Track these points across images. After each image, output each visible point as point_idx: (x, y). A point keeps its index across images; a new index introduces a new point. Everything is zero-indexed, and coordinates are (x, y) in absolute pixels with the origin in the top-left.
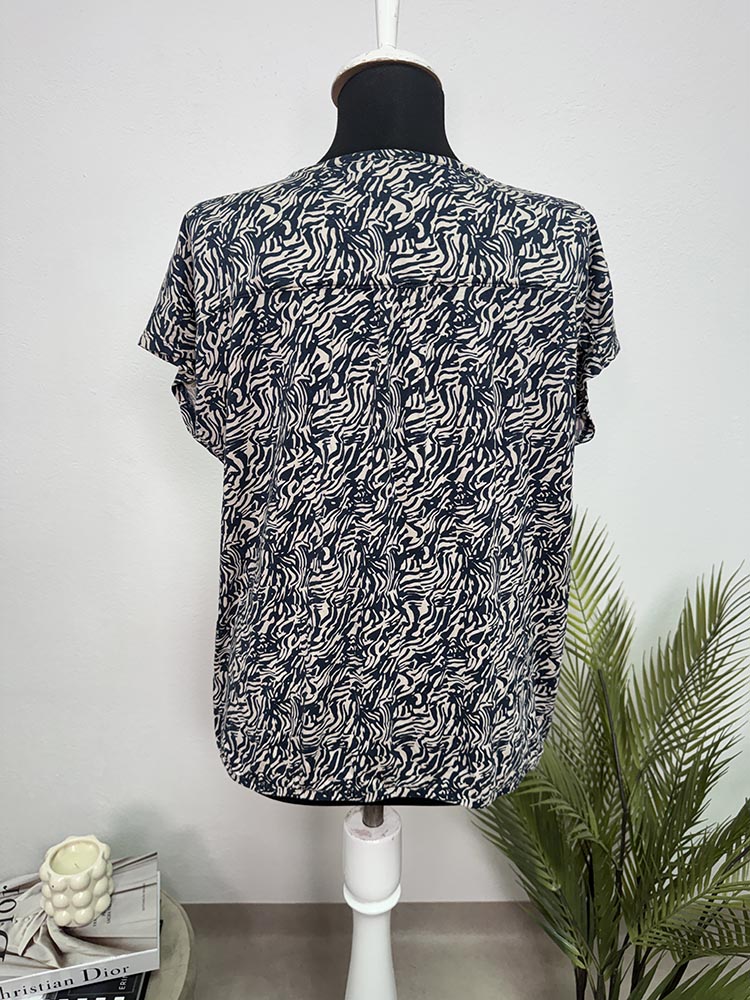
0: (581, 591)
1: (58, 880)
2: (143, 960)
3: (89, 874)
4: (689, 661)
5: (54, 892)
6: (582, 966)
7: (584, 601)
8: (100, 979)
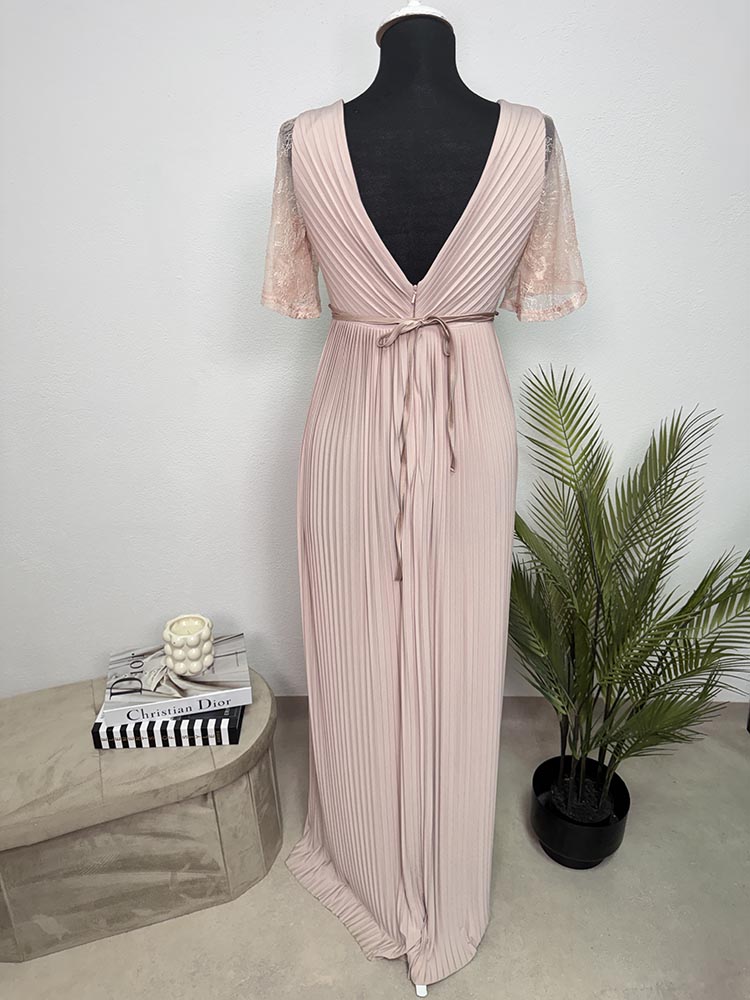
0: (568, 432)
1: (178, 640)
2: (240, 697)
3: (200, 635)
4: (652, 482)
5: (174, 647)
6: (564, 712)
7: (570, 441)
8: (210, 709)
